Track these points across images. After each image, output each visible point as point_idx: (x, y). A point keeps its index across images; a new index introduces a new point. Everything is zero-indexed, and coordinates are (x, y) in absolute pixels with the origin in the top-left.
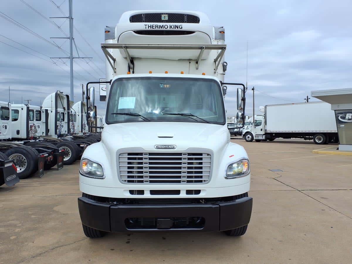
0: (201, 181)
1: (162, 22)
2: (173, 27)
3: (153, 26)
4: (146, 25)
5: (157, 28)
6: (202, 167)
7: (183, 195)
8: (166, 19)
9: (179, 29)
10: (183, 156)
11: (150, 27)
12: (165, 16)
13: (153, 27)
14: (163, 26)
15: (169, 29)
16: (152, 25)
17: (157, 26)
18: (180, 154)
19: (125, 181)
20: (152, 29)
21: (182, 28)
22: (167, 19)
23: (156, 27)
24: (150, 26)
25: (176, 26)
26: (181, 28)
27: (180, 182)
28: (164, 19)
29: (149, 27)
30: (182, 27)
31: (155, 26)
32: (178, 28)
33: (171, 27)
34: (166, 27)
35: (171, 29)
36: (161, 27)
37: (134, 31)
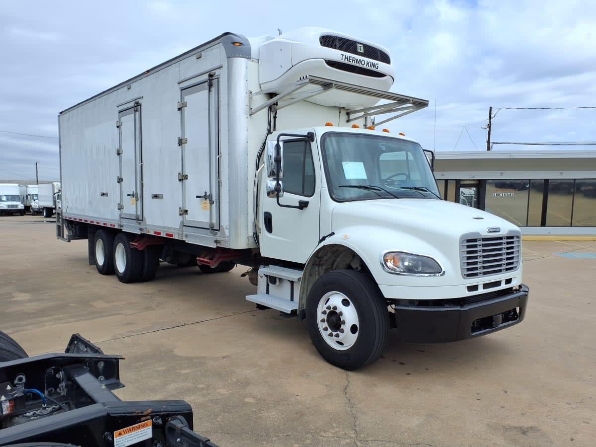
1: (358, 55)
2: (369, 64)
4: (343, 55)
7: (504, 286)
8: (361, 51)
9: (374, 69)
12: (360, 47)
13: (350, 60)
15: (365, 66)
16: (350, 57)
18: (502, 238)
20: (348, 63)
22: (363, 52)
23: (353, 60)
24: (347, 57)
26: (377, 67)
29: (345, 58)
31: (352, 58)
32: (374, 67)
33: (367, 64)
34: (363, 64)
35: (367, 67)
36: (359, 61)
37: (325, 61)
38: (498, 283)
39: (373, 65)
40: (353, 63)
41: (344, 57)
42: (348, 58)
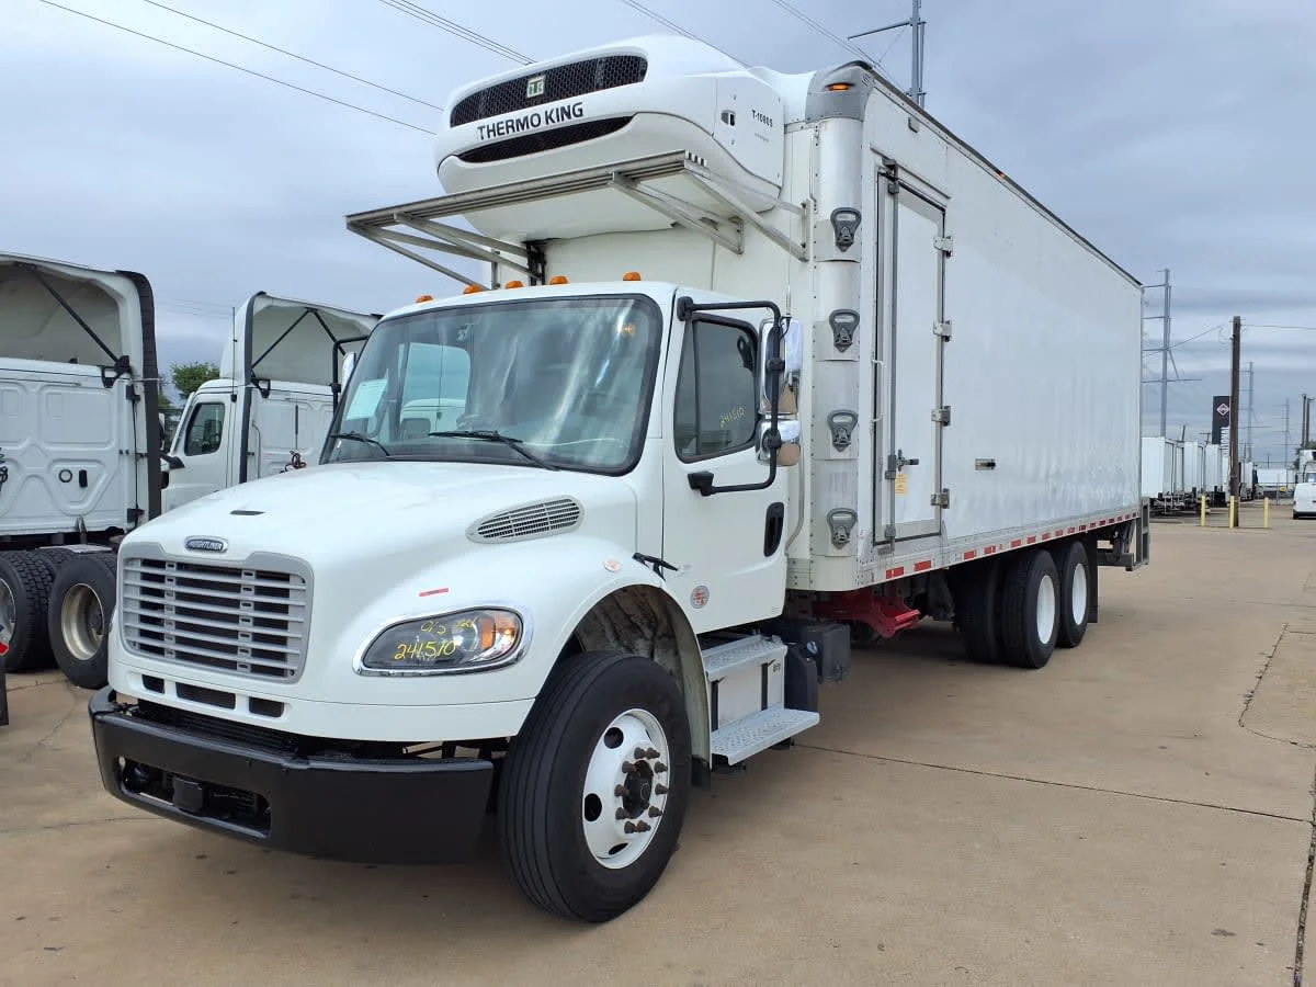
0: (279, 672)
1: (529, 105)
2: (554, 116)
3: (500, 126)
4: (481, 128)
5: (510, 130)
6: (287, 622)
7: (241, 714)
8: (538, 93)
9: (574, 121)
10: (243, 580)
11: (491, 133)
12: (535, 84)
13: (501, 131)
14: (526, 118)
15: (544, 127)
16: (498, 124)
17: (510, 124)
18: (236, 572)
19: (134, 643)
20: (498, 139)
21: (581, 115)
22: (542, 92)
23: (508, 127)
24: (491, 128)
25: (563, 109)
26: (578, 113)
27: (235, 668)
28: (533, 95)
29: (489, 132)
30: (581, 110)
31: (504, 125)
32: (569, 117)
33: (549, 117)
34: (536, 123)
35: (551, 126)
36: (522, 124)
37: (459, 156)
38: (227, 700)
39: (566, 112)
40: (512, 135)
41: (485, 130)
42: (496, 130)
